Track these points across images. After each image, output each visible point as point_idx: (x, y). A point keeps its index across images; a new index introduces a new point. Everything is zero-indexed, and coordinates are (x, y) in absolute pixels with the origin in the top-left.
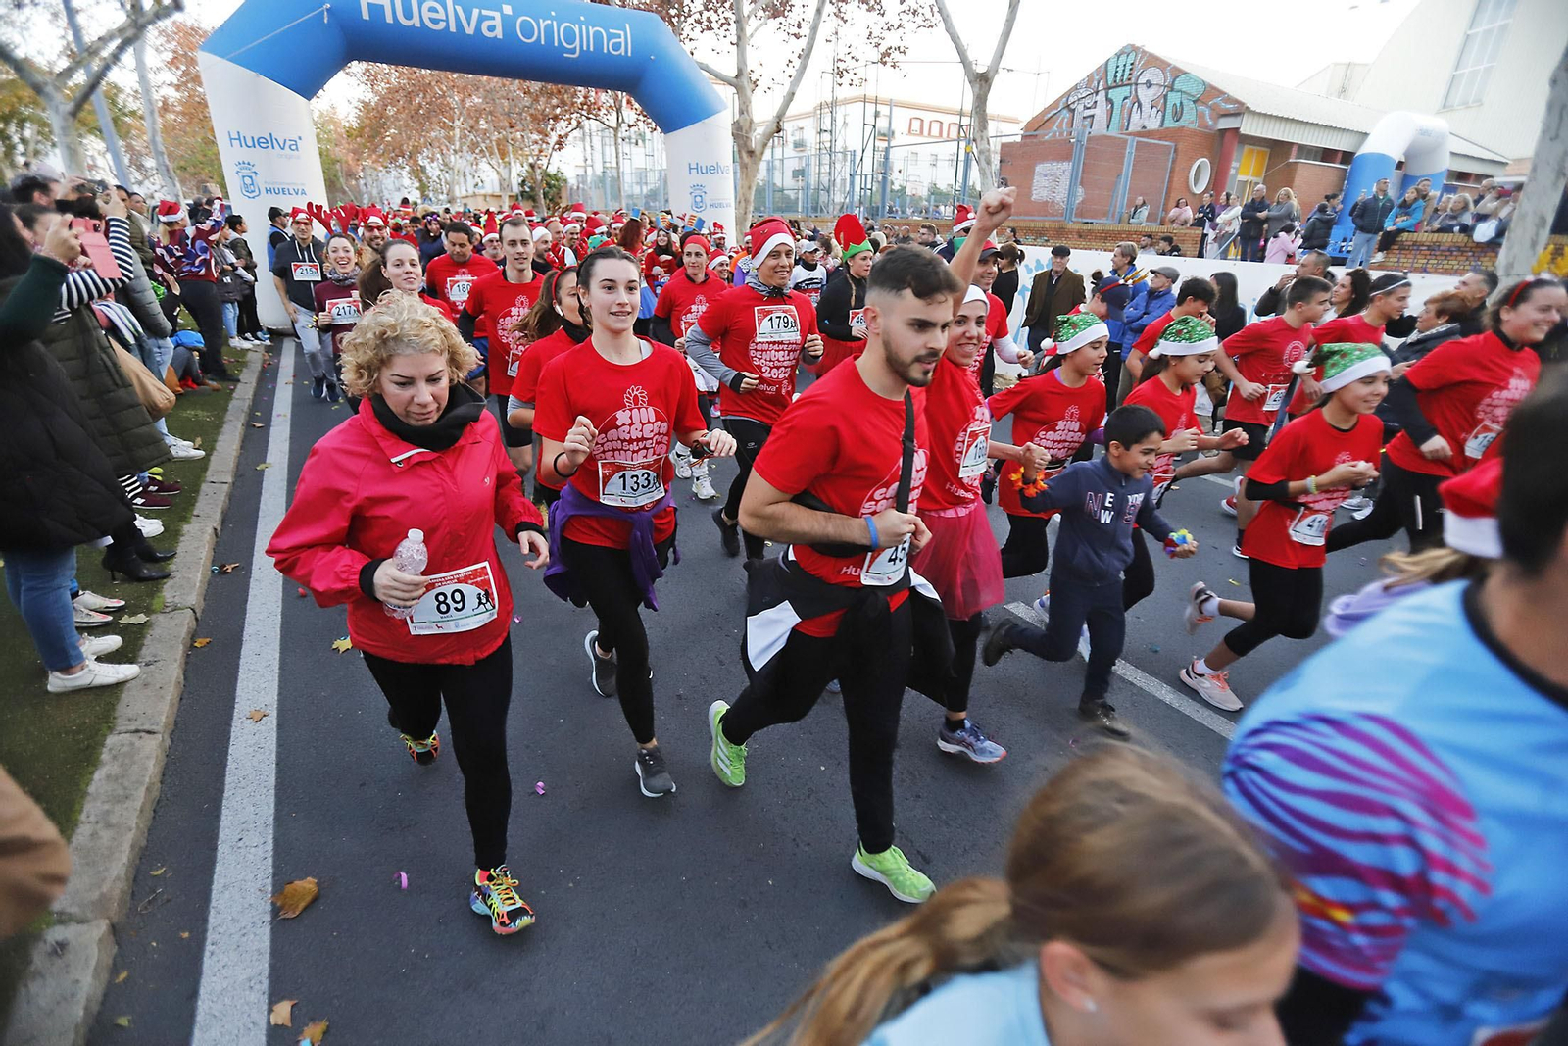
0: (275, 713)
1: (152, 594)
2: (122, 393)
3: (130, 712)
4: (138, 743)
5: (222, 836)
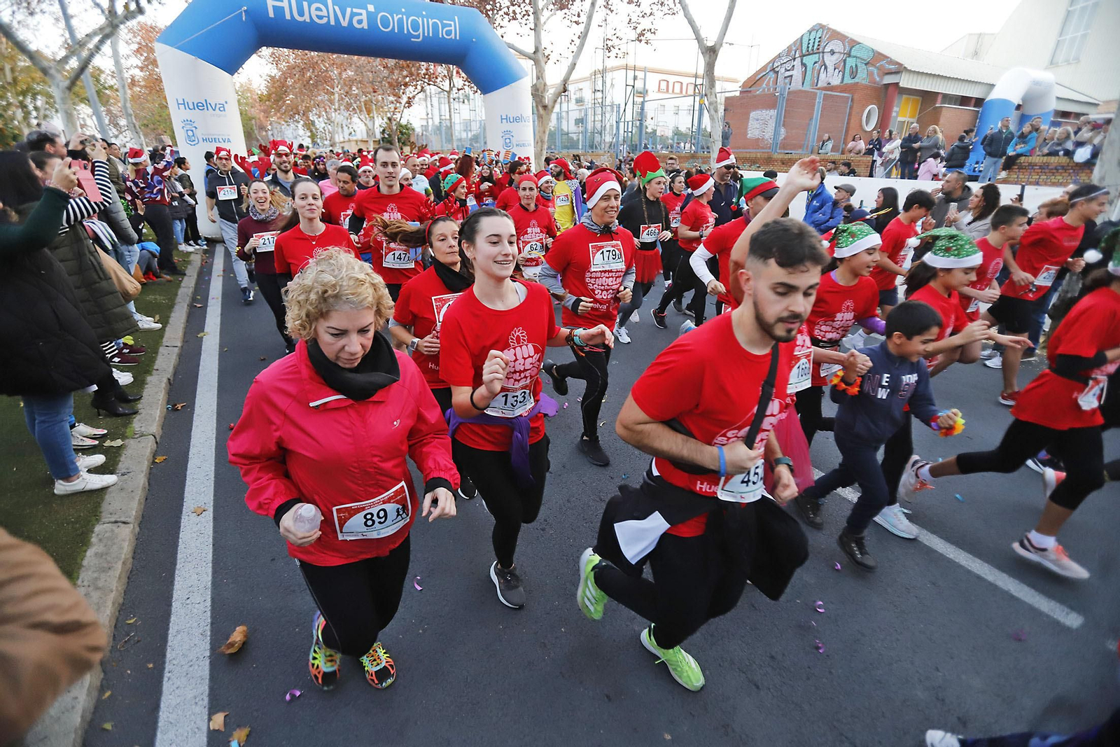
0: (211, 509)
2: (104, 284)
3: (111, 508)
4: (117, 530)
5: (175, 596)
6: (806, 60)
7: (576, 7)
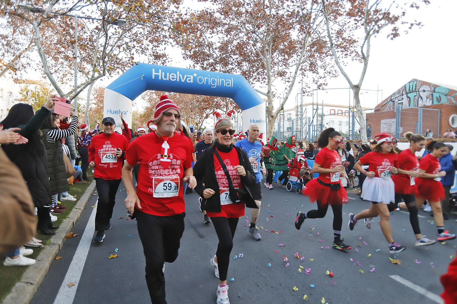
0: (77, 285)
1: (47, 239)
4: (26, 287)
6: (409, 95)
7: (287, 76)
